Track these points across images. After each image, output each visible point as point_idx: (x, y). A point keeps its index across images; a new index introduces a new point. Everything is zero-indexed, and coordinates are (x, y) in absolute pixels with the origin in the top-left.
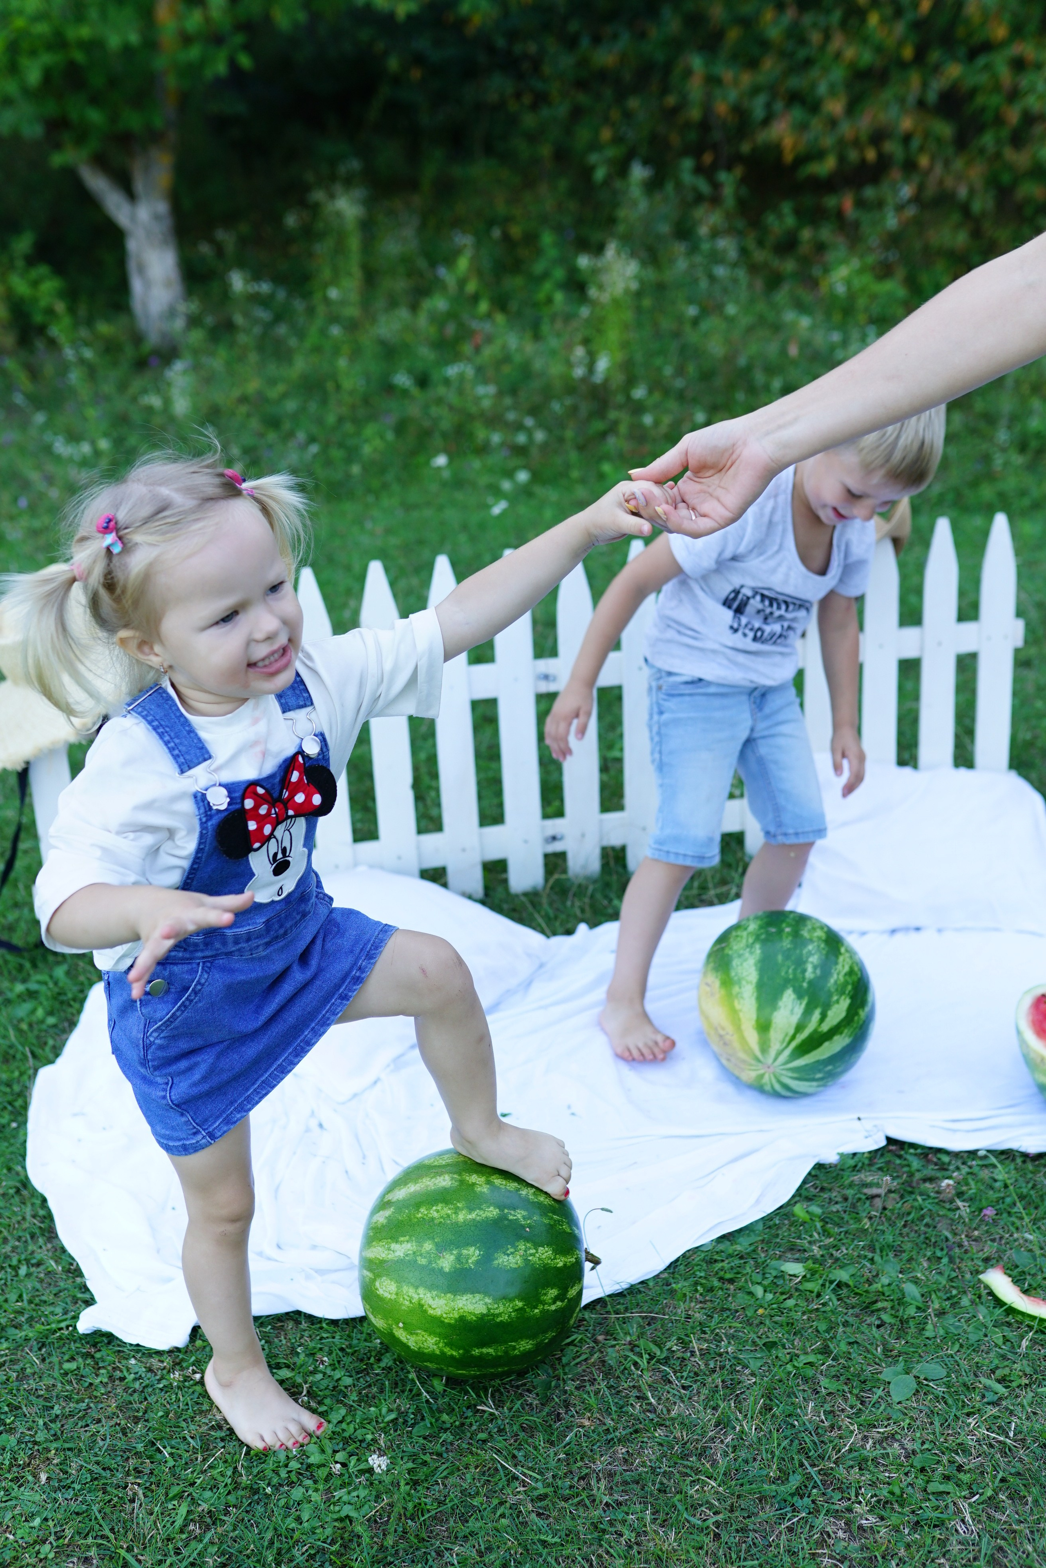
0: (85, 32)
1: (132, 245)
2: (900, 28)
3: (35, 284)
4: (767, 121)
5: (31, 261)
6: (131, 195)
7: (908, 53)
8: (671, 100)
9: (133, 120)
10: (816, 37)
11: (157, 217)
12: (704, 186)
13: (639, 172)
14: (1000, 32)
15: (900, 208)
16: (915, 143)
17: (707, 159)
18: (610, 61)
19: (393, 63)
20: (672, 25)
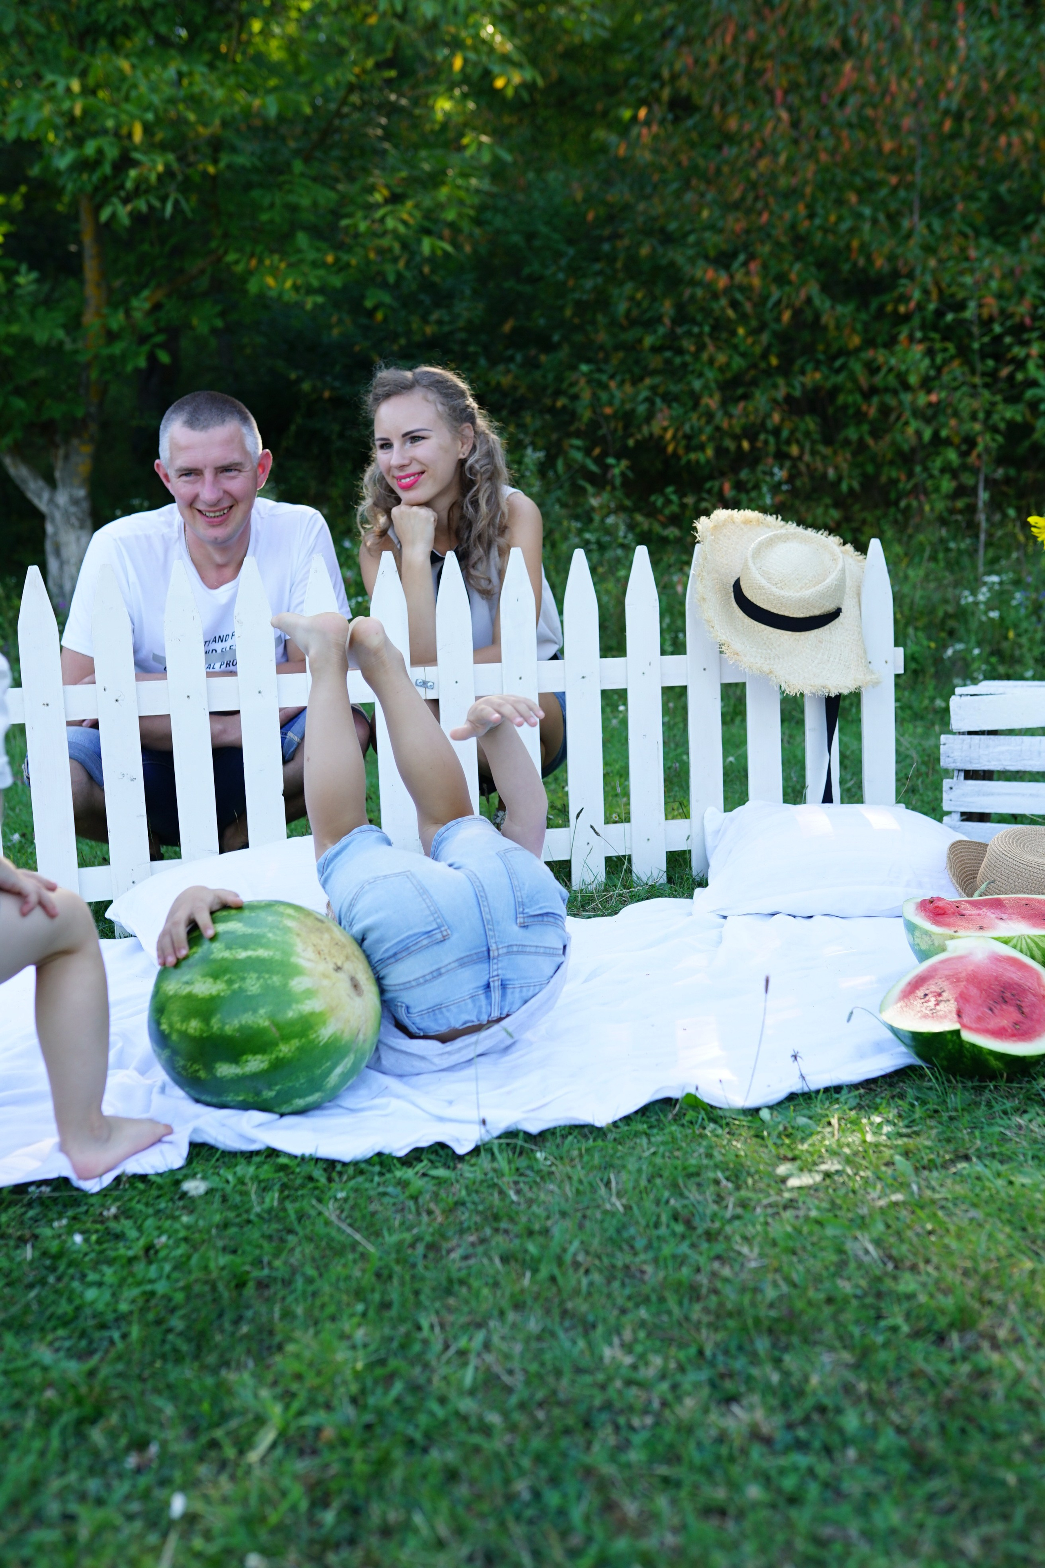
0: (15, 329)
1: (49, 528)
2: (765, 338)
4: (649, 417)
6: (51, 483)
7: (774, 361)
8: (562, 402)
9: (55, 411)
10: (689, 345)
11: (75, 502)
12: (593, 467)
13: (532, 456)
14: (856, 340)
15: (775, 488)
16: (785, 433)
17: (597, 451)
18: (506, 381)
19: (306, 386)
20: (564, 353)
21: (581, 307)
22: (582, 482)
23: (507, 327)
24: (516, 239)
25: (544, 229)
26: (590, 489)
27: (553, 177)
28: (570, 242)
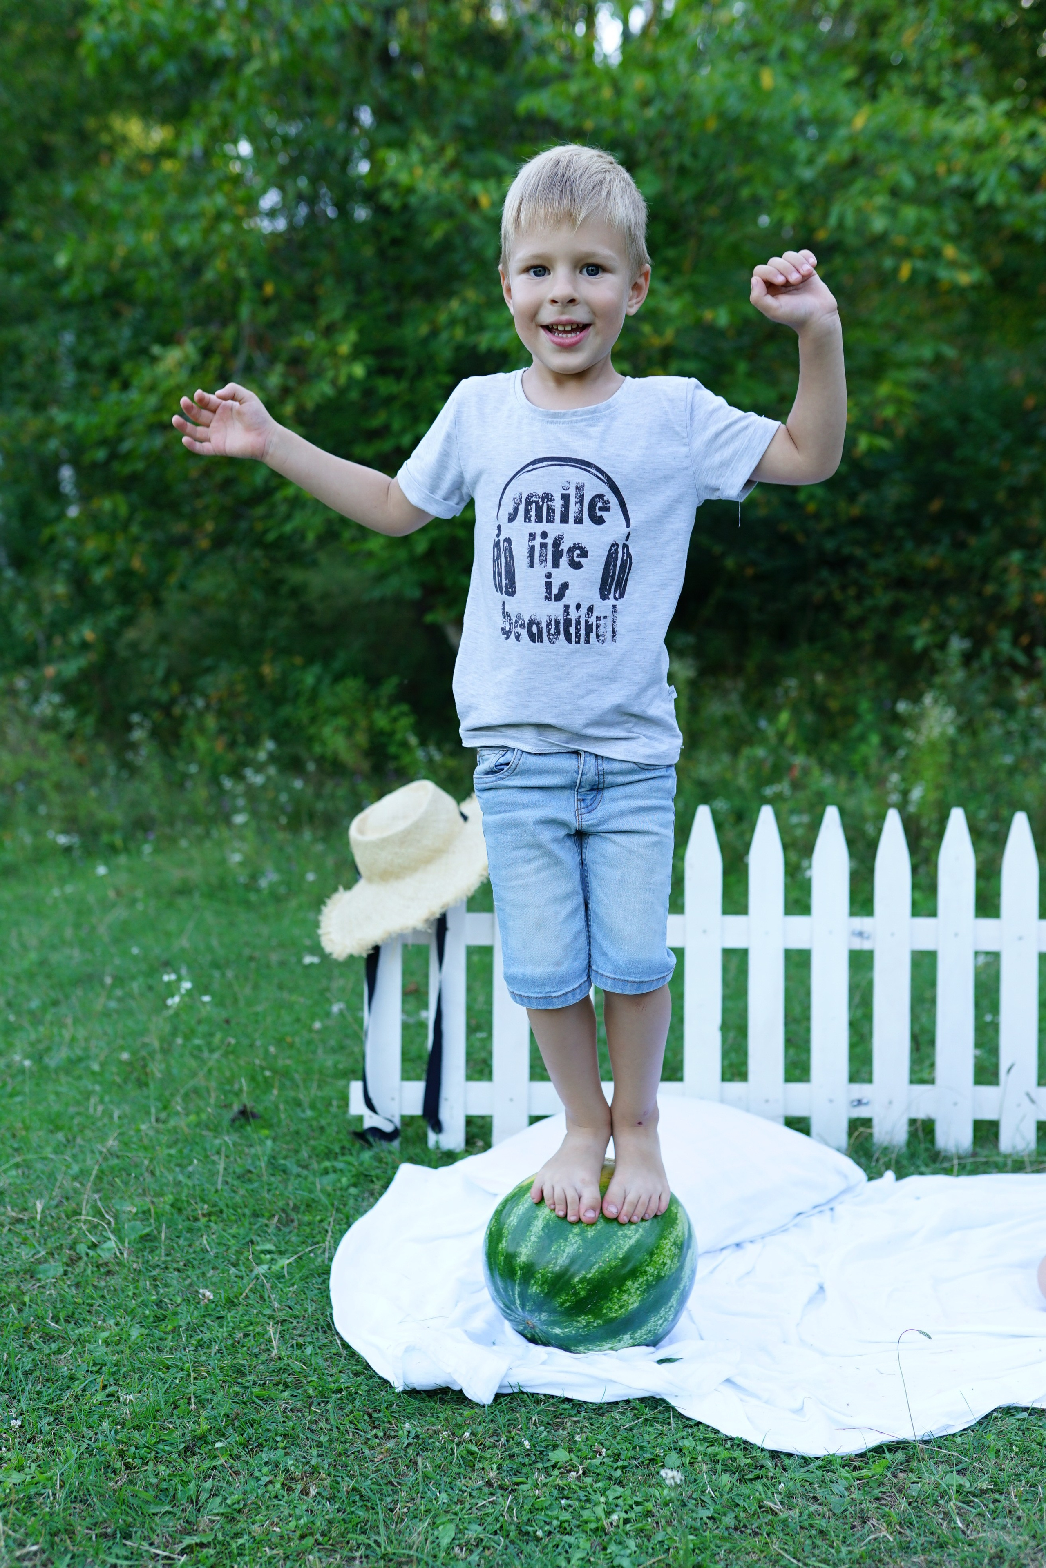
3: (395, 720)
5: (395, 700)
8: (990, 589)
12: (1021, 658)
13: (957, 645)
17: (1025, 640)
18: (931, 562)
19: (730, 563)
20: (993, 536)
21: (1014, 492)
22: (1007, 672)
23: (935, 506)
24: (950, 423)
25: (978, 414)
26: (1017, 680)
27: (991, 363)
28: (1006, 425)
